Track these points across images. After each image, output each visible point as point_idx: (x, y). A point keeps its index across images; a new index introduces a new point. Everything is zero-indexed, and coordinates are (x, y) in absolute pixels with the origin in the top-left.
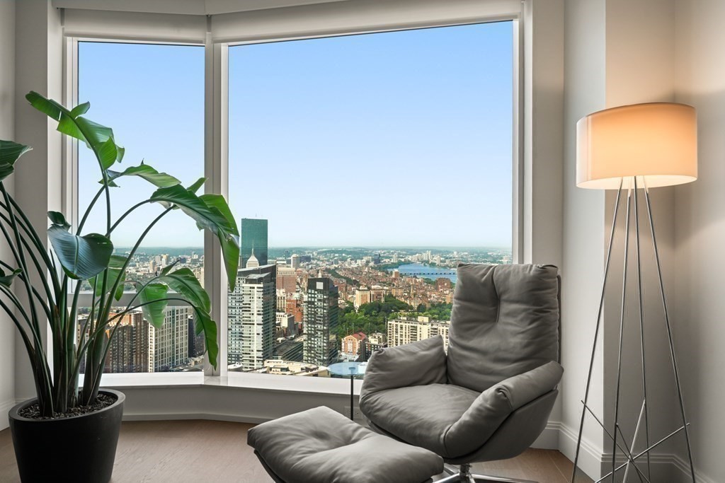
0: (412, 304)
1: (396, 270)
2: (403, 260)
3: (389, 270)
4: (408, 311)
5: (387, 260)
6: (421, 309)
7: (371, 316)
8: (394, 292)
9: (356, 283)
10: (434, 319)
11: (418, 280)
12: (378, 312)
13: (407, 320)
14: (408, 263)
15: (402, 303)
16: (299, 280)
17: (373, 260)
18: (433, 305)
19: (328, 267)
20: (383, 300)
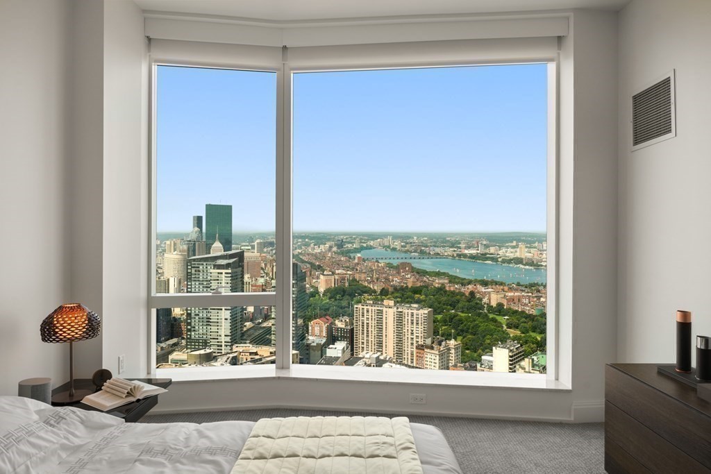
0: (376, 288)
1: (359, 255)
2: (365, 245)
3: (352, 255)
4: (371, 295)
5: (349, 245)
6: (384, 293)
7: (336, 300)
8: (357, 277)
9: (319, 267)
10: (398, 302)
11: (380, 265)
12: (343, 296)
13: (373, 303)
14: (370, 248)
15: (366, 287)
16: (264, 267)
17: (336, 245)
18: (396, 289)
20: (347, 284)
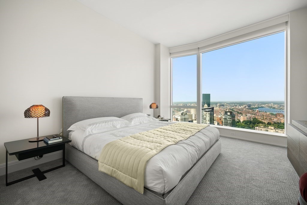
0: (265, 122)
1: (257, 110)
2: (260, 106)
3: (254, 110)
4: (263, 124)
5: (253, 106)
6: (269, 124)
7: (247, 124)
8: (257, 117)
9: (241, 113)
10: (276, 128)
11: (267, 114)
12: (250, 124)
13: (264, 127)
14: (263, 107)
15: (260, 121)
16: (220, 112)
17: (247, 106)
18: (275, 123)
19: (230, 108)
20: (252, 120)
